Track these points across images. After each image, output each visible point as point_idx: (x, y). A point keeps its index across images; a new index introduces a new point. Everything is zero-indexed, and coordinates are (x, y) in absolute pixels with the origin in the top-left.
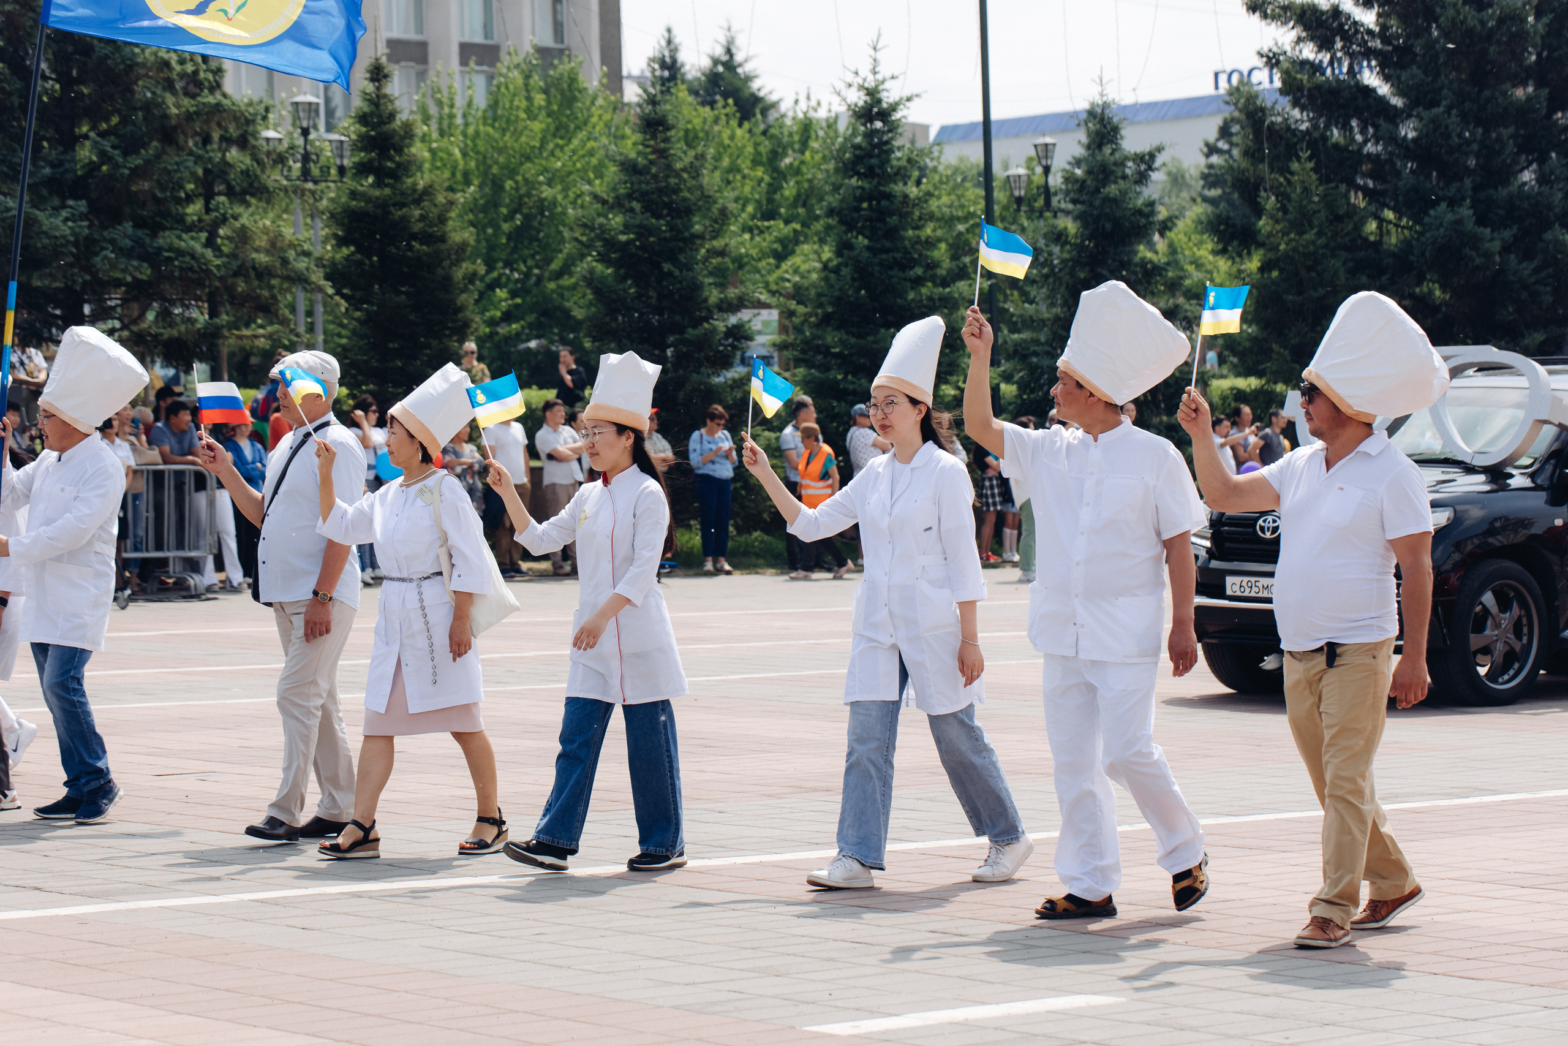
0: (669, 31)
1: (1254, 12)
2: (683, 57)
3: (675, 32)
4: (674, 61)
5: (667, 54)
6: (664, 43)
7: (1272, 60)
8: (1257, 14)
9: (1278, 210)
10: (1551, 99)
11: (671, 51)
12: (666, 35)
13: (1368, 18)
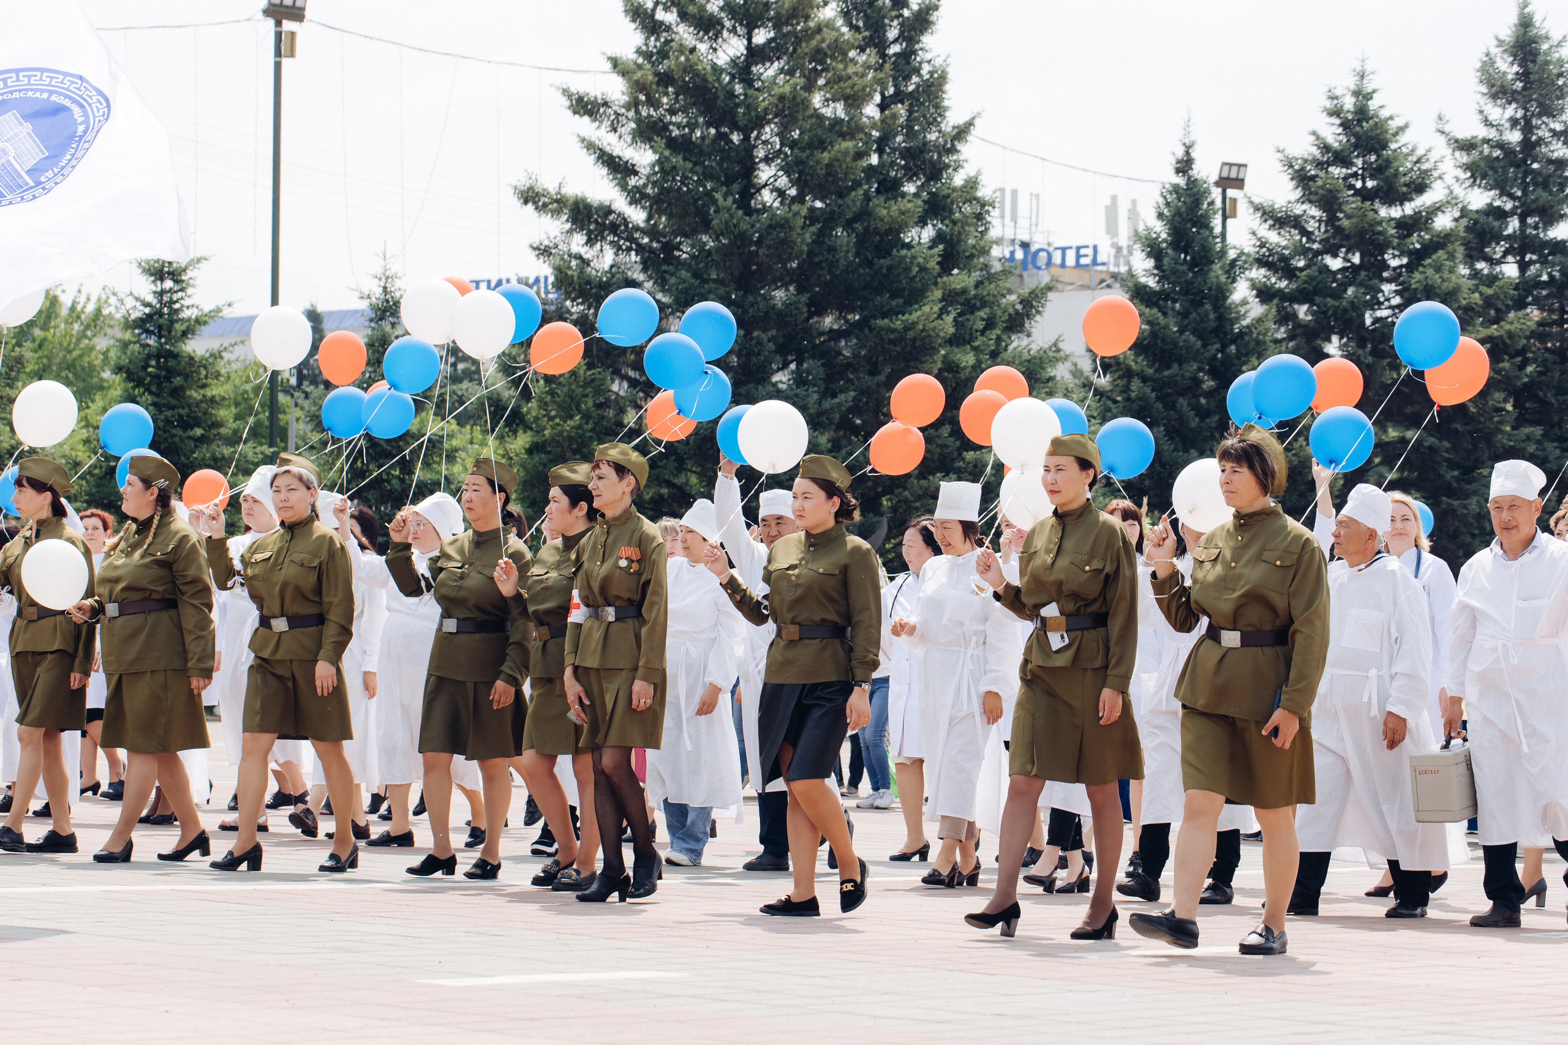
1: (526, 202)
7: (544, 252)
8: (530, 206)
9: (547, 392)
10: (811, 303)
13: (637, 216)
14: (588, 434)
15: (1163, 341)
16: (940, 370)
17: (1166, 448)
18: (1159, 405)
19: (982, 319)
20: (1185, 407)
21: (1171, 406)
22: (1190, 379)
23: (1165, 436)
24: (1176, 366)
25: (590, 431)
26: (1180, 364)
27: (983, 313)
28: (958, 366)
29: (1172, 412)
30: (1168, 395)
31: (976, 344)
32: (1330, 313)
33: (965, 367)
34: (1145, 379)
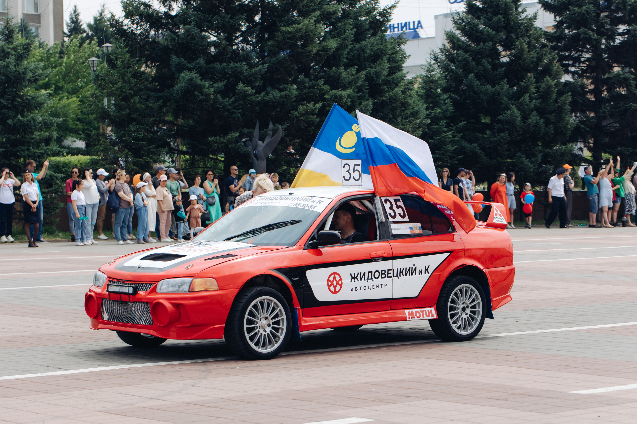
0: (75, 7)
2: (80, 18)
3: (78, 8)
4: (77, 20)
5: (74, 16)
6: (73, 12)
11: (75, 16)
12: (74, 8)
14: (128, 92)
15: (476, 32)
16: (318, 51)
17: (475, 84)
18: (474, 63)
19: (350, 25)
20: (486, 64)
21: (478, 63)
22: (490, 50)
23: (475, 78)
24: (482, 44)
25: (129, 90)
26: (484, 43)
27: (350, 21)
28: (327, 49)
29: (480, 67)
30: (479, 58)
31: (343, 36)
32: (576, 15)
33: (331, 49)
34: (466, 52)
